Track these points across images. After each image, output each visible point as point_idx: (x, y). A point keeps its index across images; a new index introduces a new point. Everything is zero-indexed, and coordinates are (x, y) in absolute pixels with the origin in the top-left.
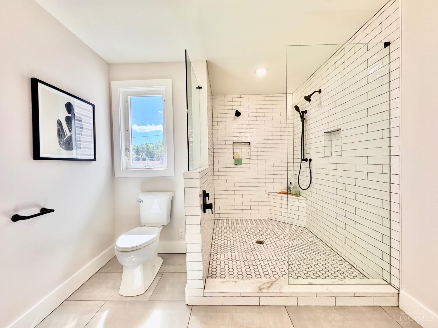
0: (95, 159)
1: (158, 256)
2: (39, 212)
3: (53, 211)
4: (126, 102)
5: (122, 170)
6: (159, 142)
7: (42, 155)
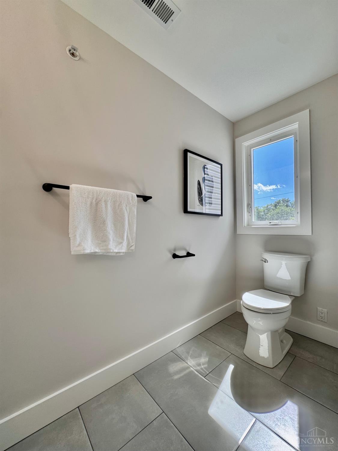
0: (222, 215)
1: (285, 332)
2: (185, 254)
3: (194, 255)
4: (249, 156)
5: (244, 226)
6: (271, 205)
7: (189, 209)
